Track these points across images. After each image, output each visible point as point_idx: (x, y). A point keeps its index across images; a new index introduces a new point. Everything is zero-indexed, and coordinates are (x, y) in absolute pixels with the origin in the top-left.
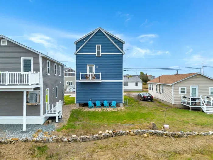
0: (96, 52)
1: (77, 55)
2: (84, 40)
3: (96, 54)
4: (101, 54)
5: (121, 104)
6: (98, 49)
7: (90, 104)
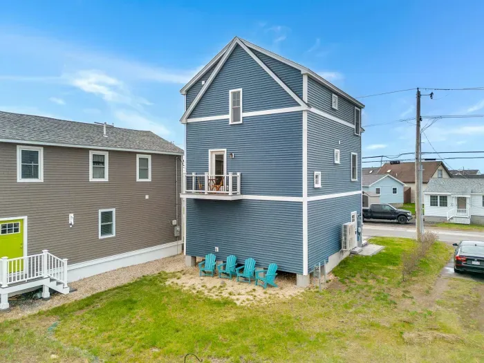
0: (228, 113)
1: (187, 123)
2: (203, 82)
3: (229, 116)
4: (243, 115)
5: (299, 277)
6: (236, 102)
7: (210, 259)
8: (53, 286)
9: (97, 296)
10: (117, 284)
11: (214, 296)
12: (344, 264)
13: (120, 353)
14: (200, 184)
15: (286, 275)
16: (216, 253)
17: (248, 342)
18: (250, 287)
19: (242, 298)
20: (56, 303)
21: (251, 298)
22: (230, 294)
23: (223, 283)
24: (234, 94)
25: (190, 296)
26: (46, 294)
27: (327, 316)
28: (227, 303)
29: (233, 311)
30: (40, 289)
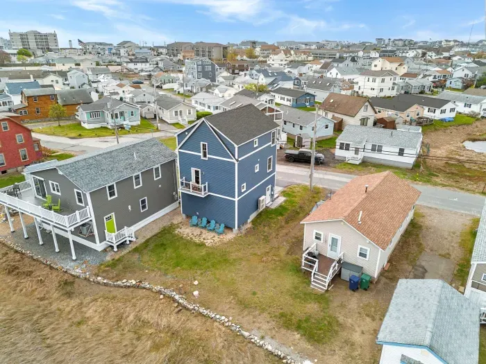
0: (200, 153)
2: (187, 133)
3: (201, 155)
4: (208, 156)
5: (234, 230)
6: (204, 149)
7: (195, 219)
8: (130, 239)
9: (147, 241)
10: (153, 234)
11: (197, 240)
12: (260, 215)
13: (168, 269)
14: (187, 186)
15: (229, 228)
16: (197, 215)
17: (209, 264)
18: (213, 234)
19: (209, 241)
20: (133, 246)
21: (212, 241)
22: (204, 239)
23: (201, 232)
24: (203, 145)
25: (188, 241)
26: (128, 242)
27: (239, 250)
28: (202, 245)
29: (205, 249)
30: (126, 241)
